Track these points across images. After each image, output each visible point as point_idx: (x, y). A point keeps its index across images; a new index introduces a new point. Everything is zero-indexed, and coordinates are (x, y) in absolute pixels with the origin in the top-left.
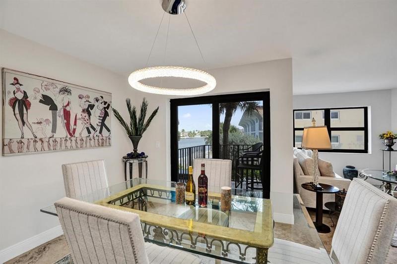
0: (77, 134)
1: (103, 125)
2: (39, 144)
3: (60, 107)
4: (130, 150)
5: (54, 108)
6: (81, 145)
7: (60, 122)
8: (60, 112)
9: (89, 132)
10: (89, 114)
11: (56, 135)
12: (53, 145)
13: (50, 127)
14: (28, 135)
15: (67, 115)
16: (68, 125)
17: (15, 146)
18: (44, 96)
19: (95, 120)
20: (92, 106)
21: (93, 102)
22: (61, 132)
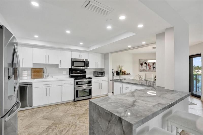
0: (151, 69)
2: (144, 70)
3: (147, 64)
5: (146, 64)
6: (152, 71)
7: (148, 67)
9: (154, 68)
10: (154, 65)
13: (146, 67)
14: (143, 69)
15: (149, 65)
17: (141, 71)
18: (145, 62)
20: (154, 63)
22: (148, 68)
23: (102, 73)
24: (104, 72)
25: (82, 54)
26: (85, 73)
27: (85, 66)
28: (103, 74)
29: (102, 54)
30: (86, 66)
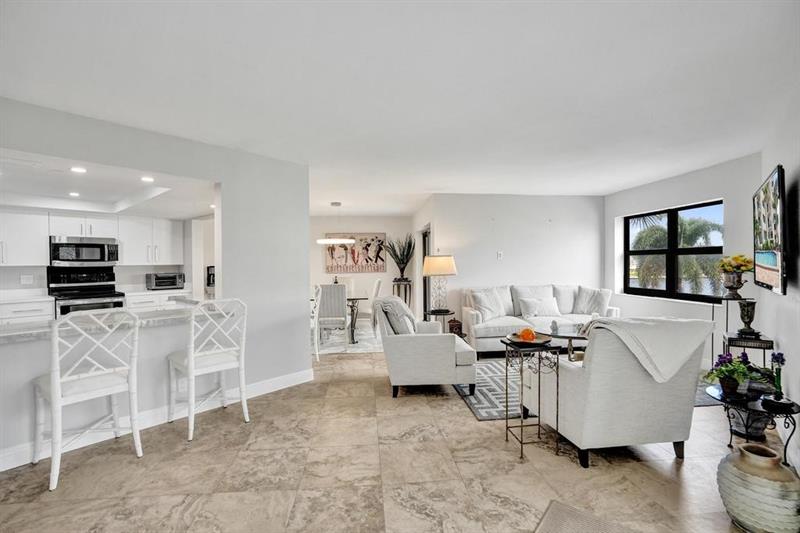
0: (359, 263)
1: (378, 256)
3: (349, 248)
4: (399, 277)
5: (346, 249)
6: (362, 270)
7: (349, 257)
8: (349, 251)
9: (368, 262)
10: (368, 250)
11: (348, 264)
12: (346, 269)
13: (345, 259)
14: (335, 264)
15: (353, 252)
16: (353, 258)
17: (330, 269)
19: (372, 253)
20: (369, 245)
21: (369, 241)
22: (350, 262)
23: (174, 278)
24: (182, 277)
25: (90, 221)
26: (108, 280)
27: (102, 259)
28: (178, 280)
29: (174, 221)
30: (109, 260)
